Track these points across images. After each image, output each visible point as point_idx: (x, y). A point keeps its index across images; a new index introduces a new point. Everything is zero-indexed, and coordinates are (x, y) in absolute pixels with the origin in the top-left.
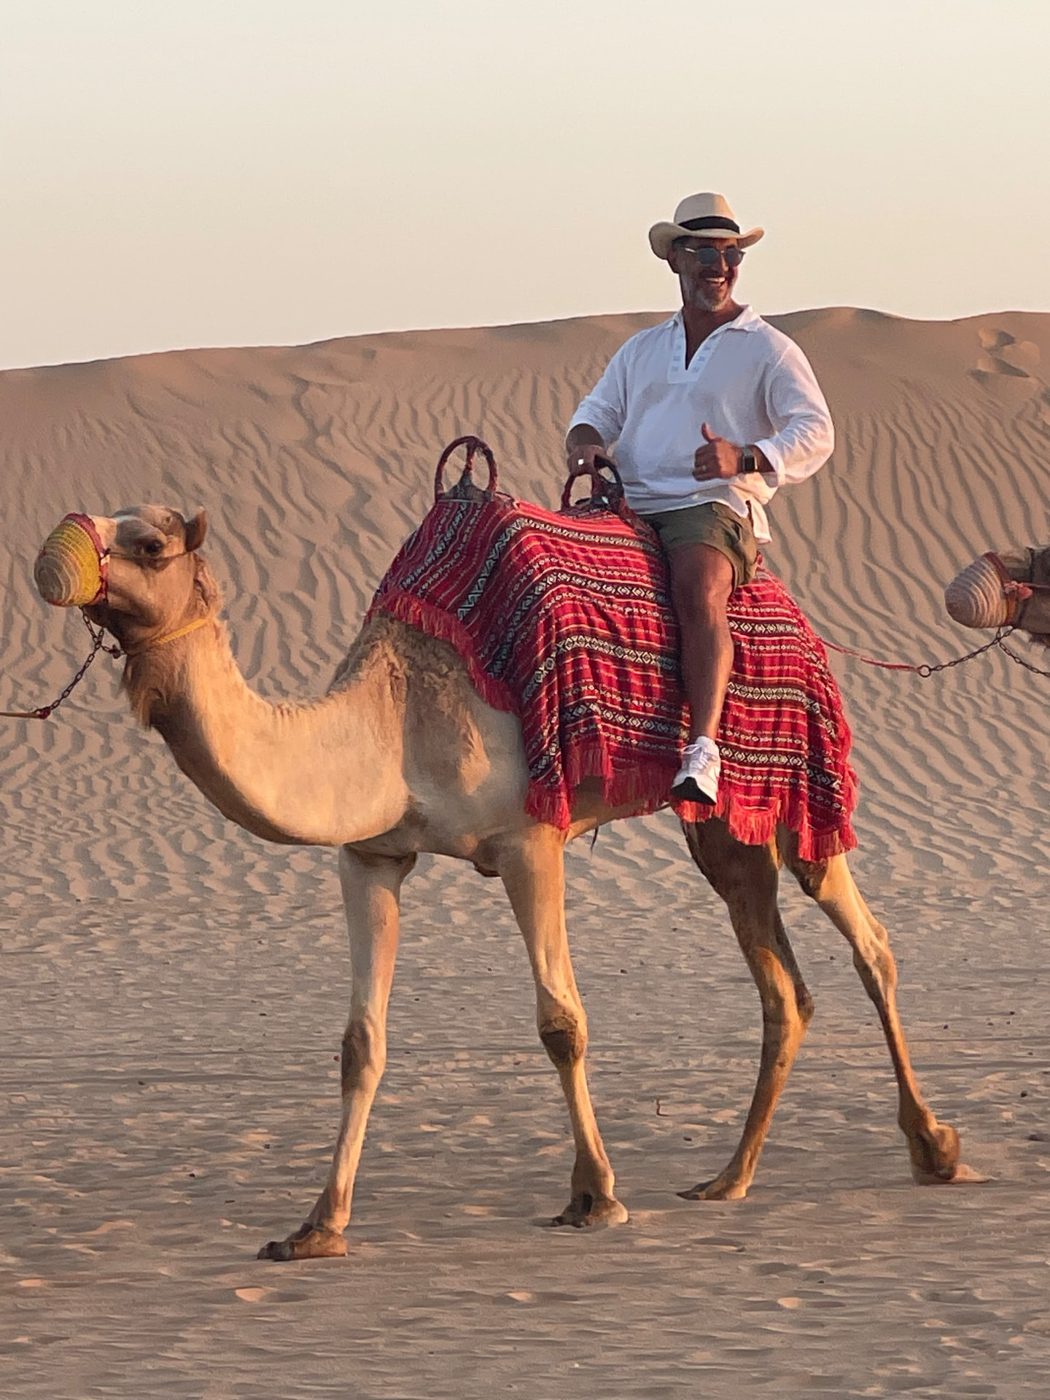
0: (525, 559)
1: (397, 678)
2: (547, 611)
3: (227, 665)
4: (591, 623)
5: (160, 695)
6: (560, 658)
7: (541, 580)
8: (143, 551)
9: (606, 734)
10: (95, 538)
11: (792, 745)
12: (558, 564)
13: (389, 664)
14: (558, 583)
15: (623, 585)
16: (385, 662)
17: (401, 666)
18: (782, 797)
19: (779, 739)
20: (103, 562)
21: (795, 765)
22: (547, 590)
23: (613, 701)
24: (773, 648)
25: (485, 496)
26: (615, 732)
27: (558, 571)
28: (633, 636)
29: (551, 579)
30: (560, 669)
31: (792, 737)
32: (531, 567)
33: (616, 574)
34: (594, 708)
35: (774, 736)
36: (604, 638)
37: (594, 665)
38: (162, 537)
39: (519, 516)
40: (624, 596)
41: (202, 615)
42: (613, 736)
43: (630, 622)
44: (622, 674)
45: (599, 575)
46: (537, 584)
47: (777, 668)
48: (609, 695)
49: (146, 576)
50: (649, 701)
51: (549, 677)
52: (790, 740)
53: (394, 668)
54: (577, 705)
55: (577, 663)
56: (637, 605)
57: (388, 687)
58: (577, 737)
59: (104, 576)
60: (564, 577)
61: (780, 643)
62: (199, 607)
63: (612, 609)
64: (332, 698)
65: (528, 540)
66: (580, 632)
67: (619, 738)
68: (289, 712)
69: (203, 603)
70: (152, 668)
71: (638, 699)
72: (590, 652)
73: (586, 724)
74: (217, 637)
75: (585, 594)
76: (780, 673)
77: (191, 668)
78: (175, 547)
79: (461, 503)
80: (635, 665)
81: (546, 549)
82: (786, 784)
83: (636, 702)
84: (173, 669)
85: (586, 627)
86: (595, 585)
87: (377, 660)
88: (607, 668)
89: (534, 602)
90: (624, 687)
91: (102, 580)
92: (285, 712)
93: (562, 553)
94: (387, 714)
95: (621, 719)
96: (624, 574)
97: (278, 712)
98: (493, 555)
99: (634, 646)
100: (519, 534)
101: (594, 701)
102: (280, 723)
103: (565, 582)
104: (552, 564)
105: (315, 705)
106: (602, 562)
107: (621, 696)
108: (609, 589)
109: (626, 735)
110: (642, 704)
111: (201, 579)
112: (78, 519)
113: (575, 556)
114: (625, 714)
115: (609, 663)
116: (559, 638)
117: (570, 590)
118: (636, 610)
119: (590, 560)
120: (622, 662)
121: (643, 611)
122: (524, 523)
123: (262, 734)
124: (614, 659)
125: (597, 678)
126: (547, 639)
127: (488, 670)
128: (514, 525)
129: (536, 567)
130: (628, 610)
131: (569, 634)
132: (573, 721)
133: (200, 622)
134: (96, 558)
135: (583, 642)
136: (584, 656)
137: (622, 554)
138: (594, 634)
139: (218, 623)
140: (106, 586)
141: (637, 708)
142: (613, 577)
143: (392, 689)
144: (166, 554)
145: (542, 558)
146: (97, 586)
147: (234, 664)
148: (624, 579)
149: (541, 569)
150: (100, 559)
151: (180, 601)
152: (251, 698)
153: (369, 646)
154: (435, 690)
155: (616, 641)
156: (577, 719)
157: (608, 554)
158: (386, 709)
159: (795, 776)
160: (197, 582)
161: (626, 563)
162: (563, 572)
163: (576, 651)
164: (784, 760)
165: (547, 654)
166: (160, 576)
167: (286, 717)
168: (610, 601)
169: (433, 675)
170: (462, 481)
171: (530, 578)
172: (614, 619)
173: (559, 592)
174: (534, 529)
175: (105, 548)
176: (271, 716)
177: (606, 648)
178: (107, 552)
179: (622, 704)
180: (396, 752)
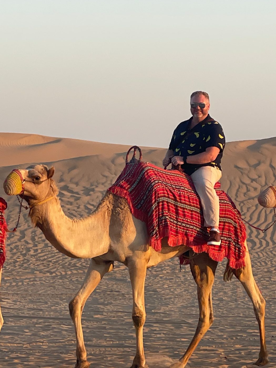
0: (149, 177)
1: (109, 210)
2: (155, 190)
3: (59, 210)
4: (168, 194)
5: (39, 218)
6: (158, 203)
7: (153, 182)
8: (35, 179)
9: (171, 226)
10: (21, 176)
11: (229, 235)
12: (159, 178)
13: (107, 206)
14: (158, 183)
15: (178, 186)
16: (106, 206)
17: (111, 207)
18: (225, 249)
19: (224, 233)
20: (23, 183)
21: (229, 240)
22: (155, 184)
23: (173, 217)
24: (223, 207)
25: (139, 161)
26: (174, 226)
27: (158, 180)
28: (180, 199)
29: (156, 182)
30: (158, 206)
31: (228, 233)
32: (151, 178)
33: (176, 183)
34: (167, 217)
35: (222, 231)
36: (172, 199)
37: (168, 206)
38: (40, 175)
39: (148, 166)
40: (178, 189)
41: (52, 196)
42: (173, 227)
43: (180, 196)
44: (177, 210)
45: (171, 183)
46: (152, 182)
47: (224, 212)
48: (172, 215)
49: (36, 186)
50: (185, 218)
51: (156, 208)
52: (228, 234)
53: (109, 208)
54: (162, 217)
55: (163, 205)
56: (182, 191)
57: (107, 213)
58: (162, 225)
59: (23, 187)
60: (160, 181)
61: (225, 205)
62: (51, 194)
63: (174, 191)
64: (90, 217)
65: (150, 172)
66: (164, 196)
67: (175, 227)
68: (76, 221)
69: (52, 192)
70: (37, 211)
71: (181, 217)
72: (167, 202)
73: (164, 222)
74: (56, 202)
75: (166, 186)
76: (225, 214)
77: (49, 211)
78: (44, 178)
79: (132, 164)
80: (181, 207)
81: (156, 174)
82: (226, 246)
83: (180, 218)
84: (43, 210)
85: (167, 195)
86: (169, 185)
87: (104, 206)
88: (172, 207)
89: (152, 187)
90: (177, 213)
91: (23, 188)
92: (75, 222)
93: (160, 176)
94: (106, 221)
95: (175, 222)
96: (178, 183)
97: (73, 222)
98: (140, 176)
99: (181, 202)
100: (148, 170)
101: (167, 216)
102: (74, 225)
103: (161, 183)
104: (157, 178)
105: (84, 219)
106: (172, 179)
107: (176, 216)
108: (174, 186)
109: (177, 227)
110: (182, 218)
111: (52, 186)
112: (16, 171)
113: (164, 177)
114: (177, 221)
115: (173, 206)
116: (158, 197)
117: (162, 185)
118: (181, 193)
119: (168, 179)
120: (177, 206)
121: (184, 193)
122: (150, 168)
123: (69, 229)
124: (174, 205)
125: (169, 210)
126: (155, 197)
127: (136, 207)
128: (147, 168)
129: (152, 178)
130: (179, 192)
131: (161, 197)
132: (161, 221)
133: (51, 198)
134: (21, 182)
135: (165, 199)
136: (165, 203)
137: (178, 178)
138: (169, 197)
139: (57, 197)
140: (24, 190)
141: (180, 220)
142: (175, 184)
143: (108, 213)
144: (41, 180)
145: (154, 176)
146: (21, 190)
147: (61, 210)
148: (178, 184)
149: (154, 179)
150: (22, 182)
151: (45, 193)
152: (66, 218)
153: (102, 201)
154: (119, 213)
155: (175, 200)
156: (162, 220)
157: (174, 178)
158: (106, 219)
159: (229, 244)
160: (51, 186)
161: (179, 180)
162: (160, 180)
163: (163, 202)
164: (226, 239)
165: (155, 202)
166: (40, 186)
167: (76, 223)
168: (174, 189)
169: (119, 209)
170: (133, 159)
171: (150, 181)
172: (174, 194)
173: (159, 185)
174: (152, 169)
175: (24, 179)
176: (71, 223)
177: (173, 202)
178: (24, 180)
179: (176, 218)
180: (107, 232)
